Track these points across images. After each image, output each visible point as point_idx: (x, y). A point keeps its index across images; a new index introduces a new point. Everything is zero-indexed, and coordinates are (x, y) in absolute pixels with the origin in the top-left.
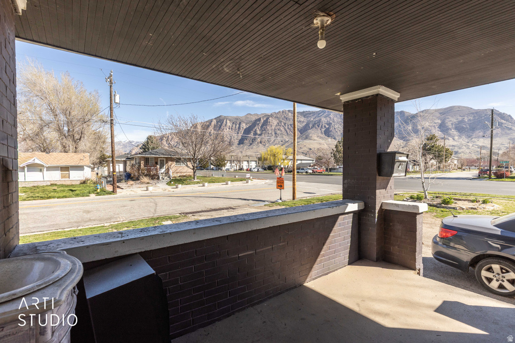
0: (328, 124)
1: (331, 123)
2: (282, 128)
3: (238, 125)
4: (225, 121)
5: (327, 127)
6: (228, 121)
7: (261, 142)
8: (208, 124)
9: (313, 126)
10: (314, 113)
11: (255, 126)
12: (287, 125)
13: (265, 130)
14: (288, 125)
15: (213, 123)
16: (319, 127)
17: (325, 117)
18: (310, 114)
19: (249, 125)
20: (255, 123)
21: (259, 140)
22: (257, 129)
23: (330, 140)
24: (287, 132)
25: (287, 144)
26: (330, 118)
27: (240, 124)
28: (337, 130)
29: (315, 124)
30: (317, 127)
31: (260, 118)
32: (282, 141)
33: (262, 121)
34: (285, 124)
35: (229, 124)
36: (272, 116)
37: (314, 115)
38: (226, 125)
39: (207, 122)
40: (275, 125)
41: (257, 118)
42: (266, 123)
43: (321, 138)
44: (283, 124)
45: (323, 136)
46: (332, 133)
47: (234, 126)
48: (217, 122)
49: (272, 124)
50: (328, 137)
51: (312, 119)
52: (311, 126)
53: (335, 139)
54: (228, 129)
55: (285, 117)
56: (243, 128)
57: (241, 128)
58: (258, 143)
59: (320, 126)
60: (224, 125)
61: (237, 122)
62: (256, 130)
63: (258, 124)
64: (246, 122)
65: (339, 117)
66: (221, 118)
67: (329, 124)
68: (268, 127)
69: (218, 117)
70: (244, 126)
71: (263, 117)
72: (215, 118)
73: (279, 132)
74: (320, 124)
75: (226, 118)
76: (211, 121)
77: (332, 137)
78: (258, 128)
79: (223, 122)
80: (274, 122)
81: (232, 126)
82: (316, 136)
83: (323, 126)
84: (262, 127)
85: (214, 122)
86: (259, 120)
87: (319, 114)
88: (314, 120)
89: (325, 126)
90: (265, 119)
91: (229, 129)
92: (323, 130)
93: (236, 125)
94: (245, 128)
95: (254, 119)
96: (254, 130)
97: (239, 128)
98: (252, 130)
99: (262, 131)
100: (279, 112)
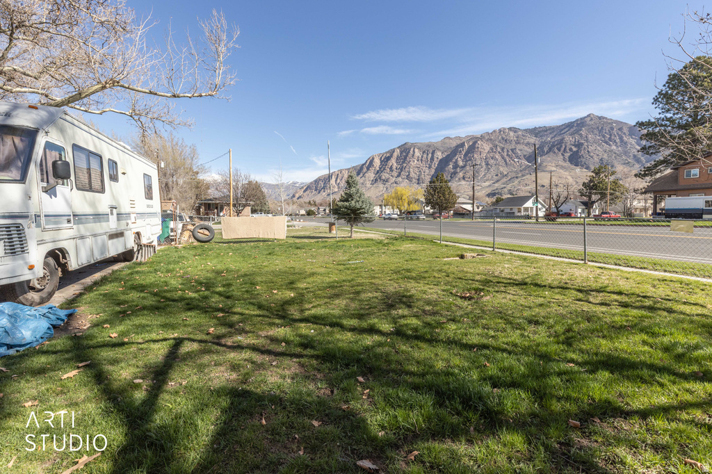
0: (575, 146)
1: (582, 144)
2: (497, 156)
3: (430, 155)
4: (412, 149)
5: (575, 149)
6: (416, 150)
7: (464, 178)
8: (388, 155)
9: (550, 150)
10: (553, 128)
11: (456, 155)
12: (505, 150)
13: (470, 160)
14: (508, 151)
15: (395, 155)
16: (559, 150)
17: (571, 135)
18: (546, 131)
19: (446, 154)
20: (455, 151)
21: (461, 175)
22: (459, 159)
23: (578, 170)
24: (505, 161)
25: (505, 180)
26: (581, 135)
27: (433, 153)
28: (592, 154)
29: (553, 146)
30: (556, 151)
31: (464, 143)
32: (497, 175)
33: (467, 145)
34: (503, 149)
35: (418, 153)
36: (482, 138)
37: (553, 132)
38: (413, 155)
39: (386, 153)
40: (487, 151)
41: (459, 142)
42: (472, 148)
43: (562, 167)
44: (499, 149)
45: (567, 164)
46: (583, 160)
47: (425, 156)
48: (401, 153)
49: (482, 150)
50: (576, 165)
51: (549, 139)
52: (546, 149)
53: (587, 168)
54: (416, 161)
55: (503, 139)
56: (437, 158)
57: (436, 159)
58: (459, 179)
59: (562, 149)
60: (410, 155)
61: (429, 150)
62: (457, 160)
63: (461, 152)
64: (442, 149)
65: (597, 133)
66: (406, 146)
67: (579, 145)
68: (475, 156)
69: (402, 145)
70: (439, 155)
71: (468, 141)
72: (399, 147)
73: (492, 161)
74: (561, 146)
75: (414, 145)
76: (393, 151)
77: (582, 166)
78: (460, 157)
79: (409, 152)
80: (485, 147)
81: (422, 157)
82: (553, 165)
83: (567, 149)
84: (466, 155)
85: (397, 152)
86: (462, 145)
87: (562, 130)
88: (553, 140)
89: (571, 150)
90: (471, 143)
91: (418, 161)
92: (567, 155)
93: (428, 155)
94: (440, 158)
95: (454, 144)
96: (454, 160)
97: (432, 159)
98: (451, 160)
99: (467, 161)
100: (494, 131)
